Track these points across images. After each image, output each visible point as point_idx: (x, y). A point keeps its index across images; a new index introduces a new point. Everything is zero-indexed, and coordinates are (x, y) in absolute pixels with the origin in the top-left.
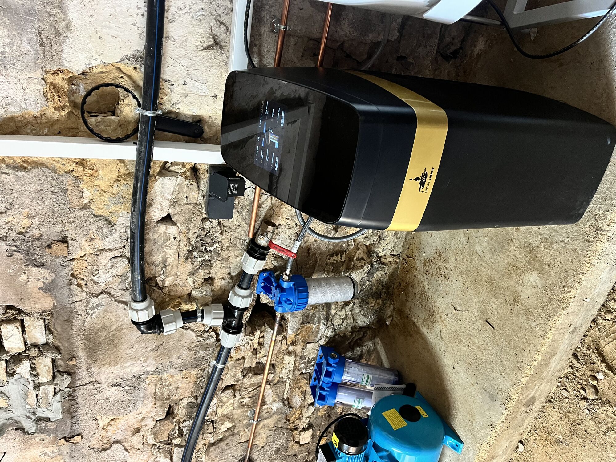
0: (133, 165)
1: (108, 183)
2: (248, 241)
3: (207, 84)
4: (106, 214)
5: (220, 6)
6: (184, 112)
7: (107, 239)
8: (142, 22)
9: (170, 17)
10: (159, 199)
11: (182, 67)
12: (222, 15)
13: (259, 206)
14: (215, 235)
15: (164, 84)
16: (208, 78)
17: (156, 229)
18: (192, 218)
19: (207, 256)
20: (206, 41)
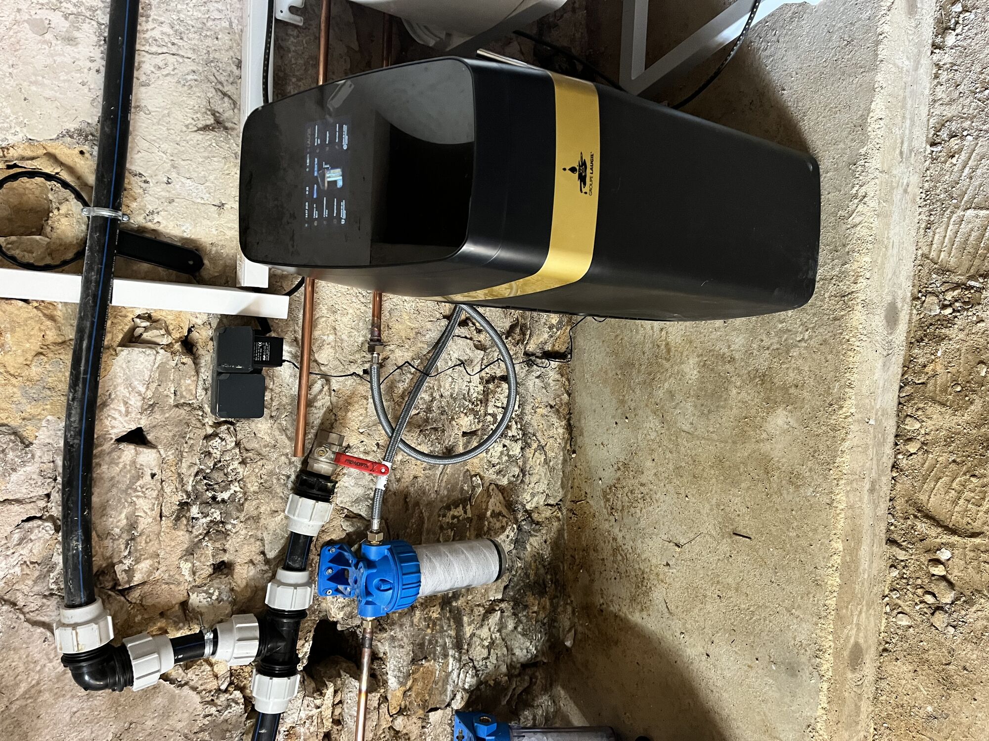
0: (71, 325)
1: (21, 360)
2: (293, 477)
3: (207, 184)
4: (14, 423)
5: (221, 71)
6: (168, 231)
7: (14, 477)
8: (97, 82)
9: (143, 78)
10: (122, 391)
11: (163, 154)
12: (225, 83)
13: (310, 404)
14: (231, 467)
15: (134, 180)
16: (207, 175)
17: (115, 455)
18: (186, 433)
19: (218, 513)
20: (201, 118)
